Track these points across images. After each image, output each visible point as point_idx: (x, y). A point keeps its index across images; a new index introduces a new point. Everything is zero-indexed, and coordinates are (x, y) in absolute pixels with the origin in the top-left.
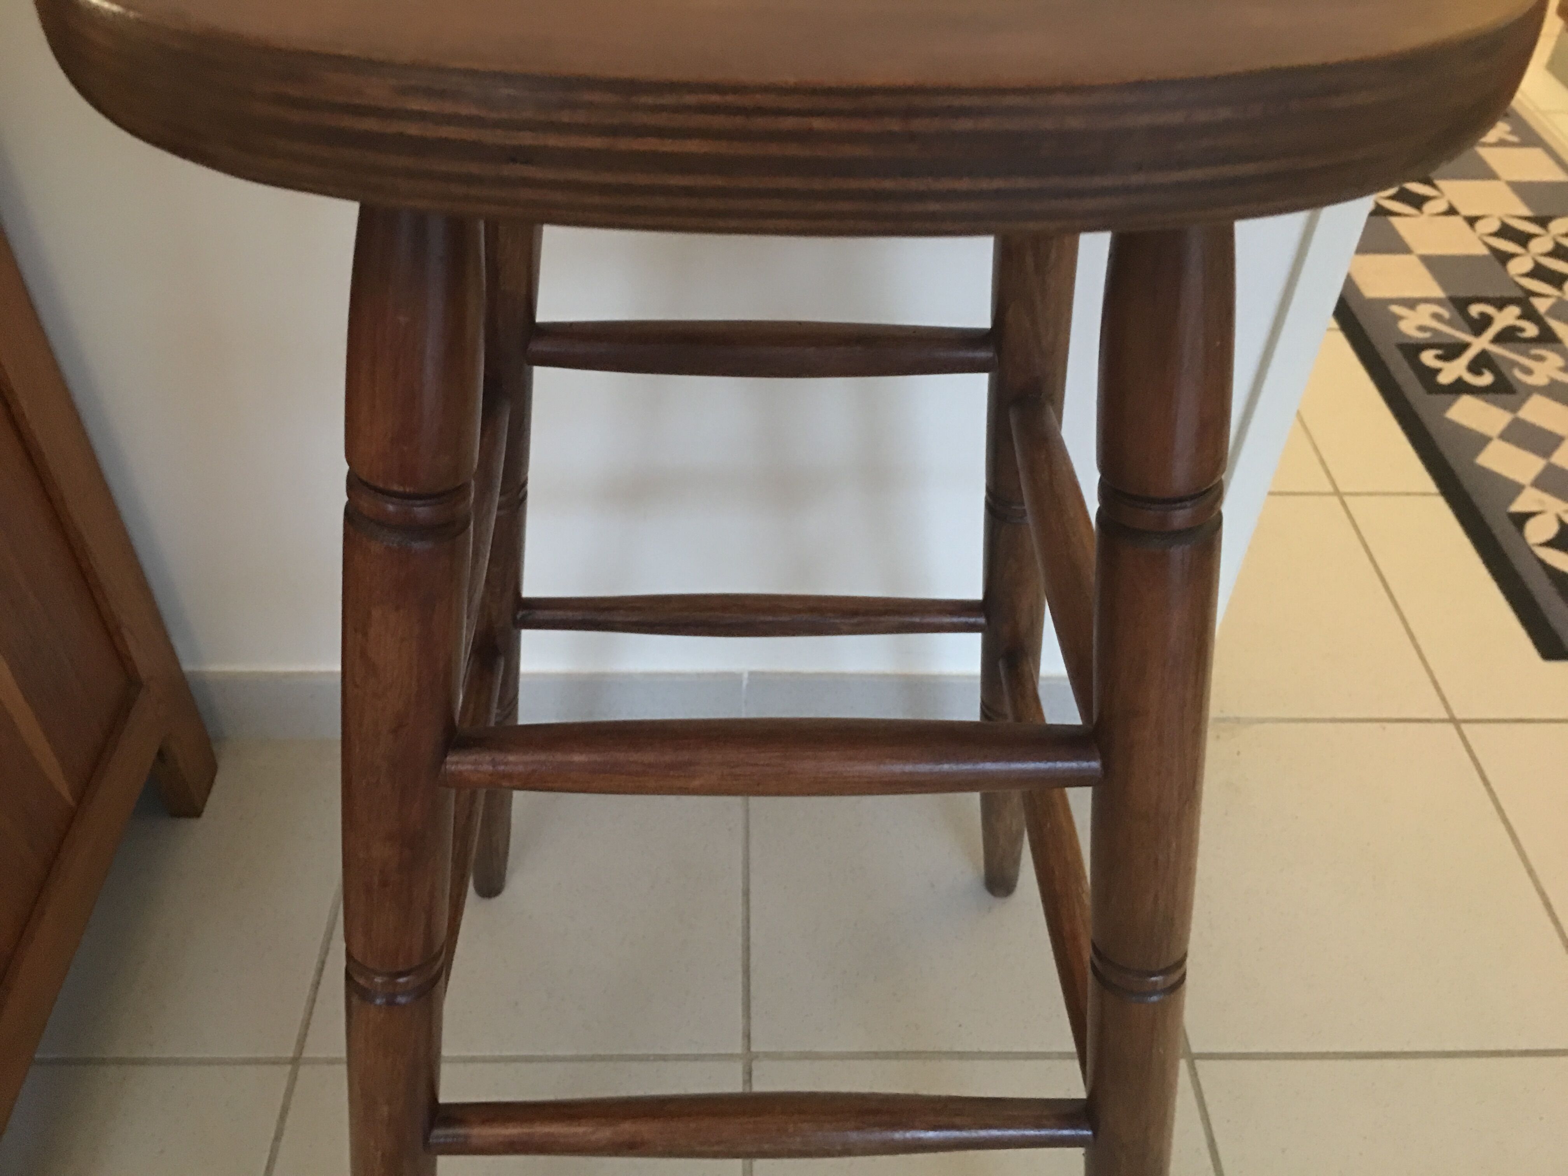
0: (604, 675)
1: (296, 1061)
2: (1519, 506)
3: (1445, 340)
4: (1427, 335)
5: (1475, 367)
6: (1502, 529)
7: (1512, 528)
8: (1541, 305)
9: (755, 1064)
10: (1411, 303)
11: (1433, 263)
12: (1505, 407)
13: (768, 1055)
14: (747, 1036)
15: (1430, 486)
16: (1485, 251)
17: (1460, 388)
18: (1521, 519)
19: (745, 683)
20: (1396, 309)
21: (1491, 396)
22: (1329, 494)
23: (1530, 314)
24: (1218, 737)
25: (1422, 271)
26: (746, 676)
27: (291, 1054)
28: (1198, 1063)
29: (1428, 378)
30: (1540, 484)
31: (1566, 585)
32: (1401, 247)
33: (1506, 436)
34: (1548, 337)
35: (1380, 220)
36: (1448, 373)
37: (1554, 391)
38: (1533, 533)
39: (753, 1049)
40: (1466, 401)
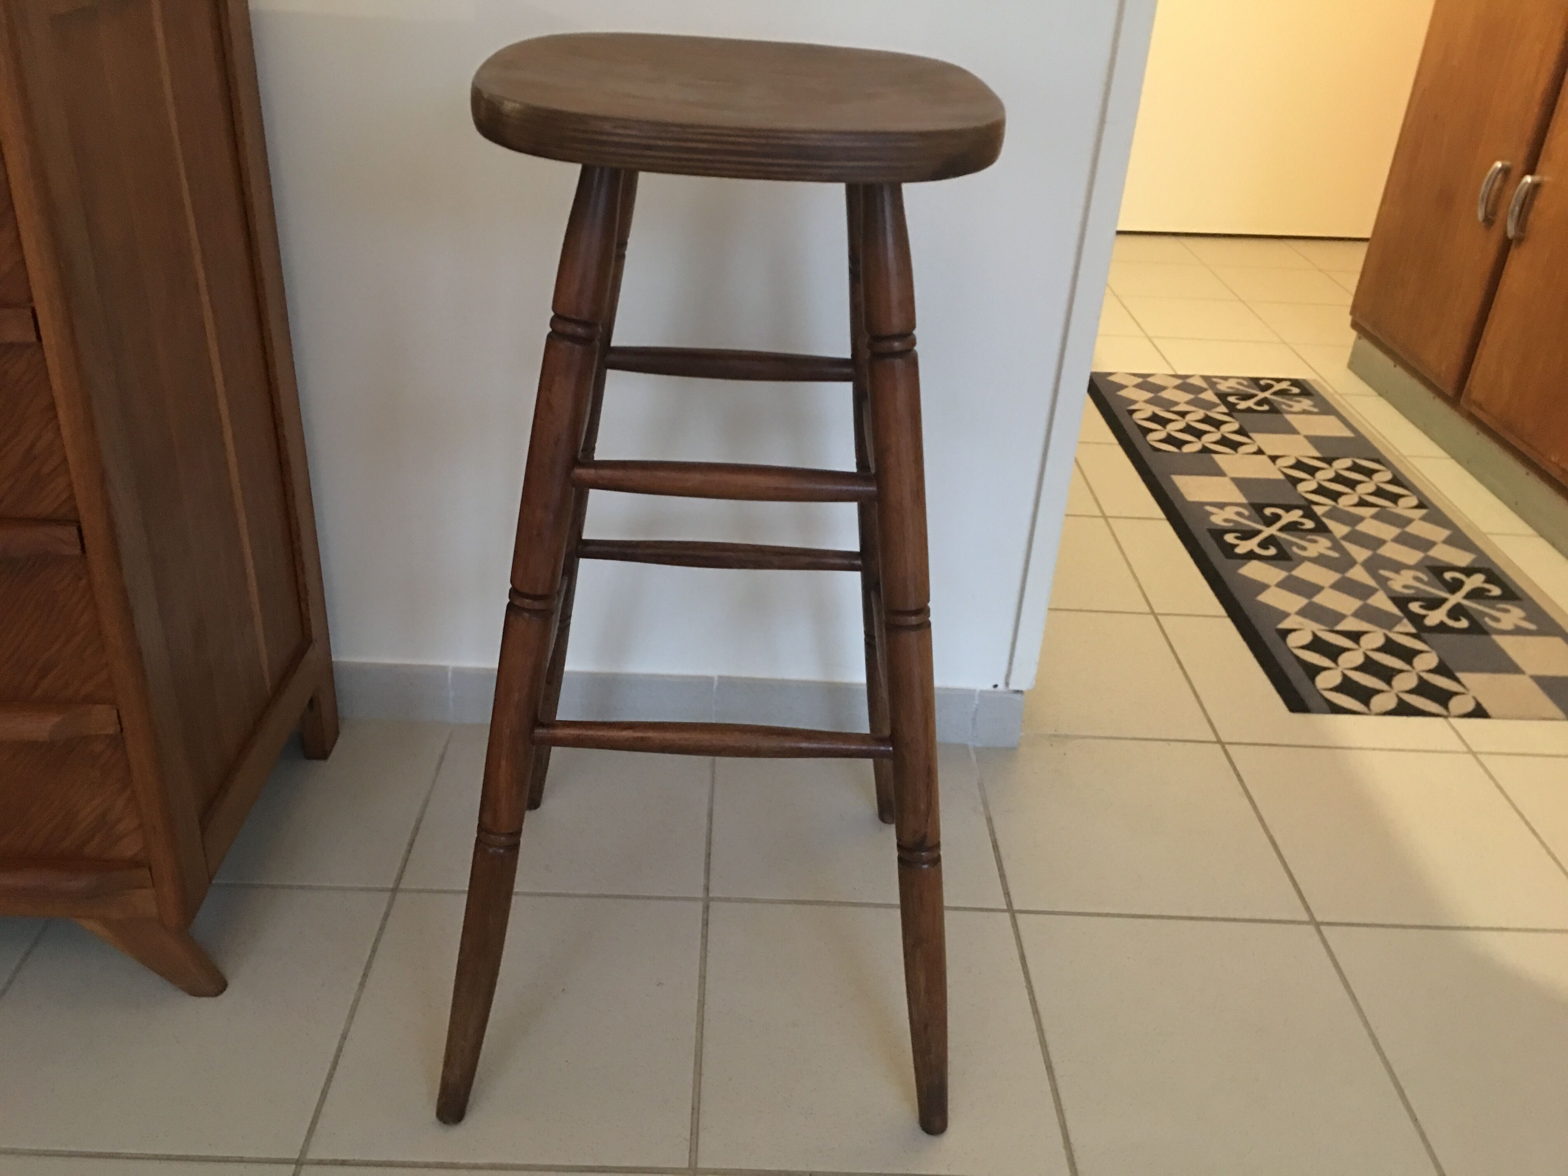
0: (617, 675)
1: (395, 890)
2: (1285, 625)
3: (1244, 528)
4: (1231, 524)
5: (1263, 545)
6: (1270, 638)
7: (1277, 638)
8: (1319, 510)
9: (711, 904)
10: (1221, 506)
11: (1240, 483)
12: (1282, 569)
13: (720, 899)
14: (707, 889)
15: (1222, 611)
16: (1282, 477)
17: (1251, 556)
18: (1285, 634)
19: (716, 684)
20: (1209, 508)
21: (1274, 562)
22: (1148, 614)
23: (1309, 514)
24: (1052, 745)
25: (1233, 488)
26: (716, 679)
27: (390, 885)
28: (1018, 916)
29: (1228, 550)
30: (1302, 613)
31: (1313, 671)
32: (1219, 472)
33: (1281, 585)
34: (1321, 529)
35: (1205, 456)
36: (1243, 547)
37: (1321, 560)
38: (1293, 641)
39: (711, 895)
40: (1254, 564)
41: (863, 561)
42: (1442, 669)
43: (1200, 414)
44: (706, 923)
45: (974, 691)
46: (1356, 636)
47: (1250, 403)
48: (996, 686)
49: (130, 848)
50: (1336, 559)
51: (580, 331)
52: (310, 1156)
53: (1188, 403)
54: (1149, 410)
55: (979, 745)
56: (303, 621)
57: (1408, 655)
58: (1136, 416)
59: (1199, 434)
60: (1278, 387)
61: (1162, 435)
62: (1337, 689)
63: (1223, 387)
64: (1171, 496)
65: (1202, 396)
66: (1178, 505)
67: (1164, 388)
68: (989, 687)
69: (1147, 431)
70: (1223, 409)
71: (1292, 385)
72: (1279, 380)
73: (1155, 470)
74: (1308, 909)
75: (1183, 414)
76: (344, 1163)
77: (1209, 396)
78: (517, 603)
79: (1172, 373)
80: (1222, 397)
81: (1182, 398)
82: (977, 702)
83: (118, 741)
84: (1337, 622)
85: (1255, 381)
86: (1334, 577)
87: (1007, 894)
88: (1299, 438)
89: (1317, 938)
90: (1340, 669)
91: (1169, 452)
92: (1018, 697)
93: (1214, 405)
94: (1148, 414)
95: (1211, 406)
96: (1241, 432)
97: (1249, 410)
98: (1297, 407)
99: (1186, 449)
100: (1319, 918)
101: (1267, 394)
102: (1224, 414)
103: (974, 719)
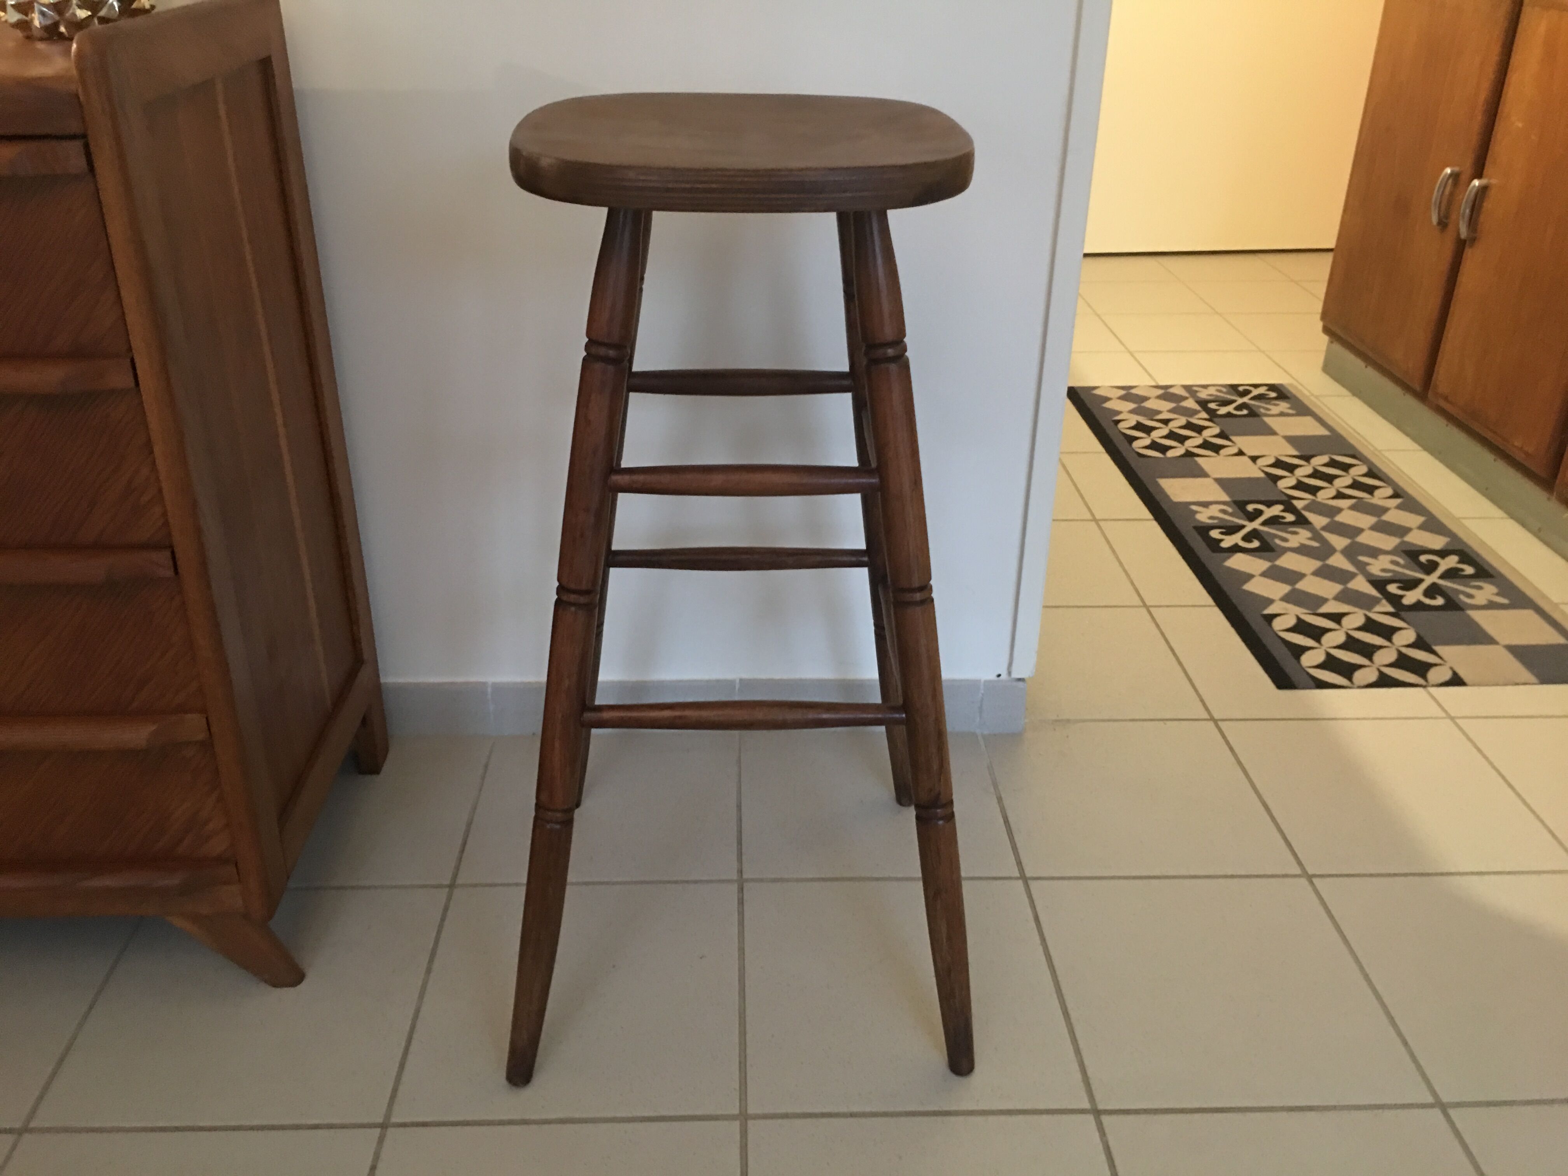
0: (645, 682)
1: (452, 886)
2: (1269, 611)
3: (1228, 524)
4: (1216, 521)
5: (1247, 538)
6: (1257, 624)
7: (1264, 623)
8: (1299, 504)
9: (745, 884)
10: (1206, 505)
11: (1222, 483)
12: (1266, 559)
13: (753, 880)
14: (740, 872)
15: (1210, 601)
16: (1262, 475)
17: (1236, 549)
18: (1270, 618)
19: (737, 687)
20: (1194, 508)
21: (1257, 554)
22: (1141, 606)
23: (1289, 507)
24: (1055, 730)
25: (1216, 487)
26: (738, 681)
27: (447, 882)
28: (1030, 882)
29: (1214, 545)
30: (1286, 599)
31: (1298, 651)
32: (1203, 474)
33: (1264, 574)
34: (1302, 521)
35: (1188, 459)
36: (1228, 542)
37: (1302, 550)
38: (1278, 625)
39: (745, 876)
40: (1239, 556)
41: (869, 557)
42: (1420, 644)
43: (1183, 421)
44: (741, 902)
45: (980, 681)
46: (1337, 618)
47: (1230, 408)
48: (999, 676)
49: (218, 846)
50: (1316, 548)
51: (612, 353)
52: (394, 1120)
53: (1171, 411)
54: (1133, 420)
55: (986, 732)
56: (355, 643)
57: (1388, 632)
58: (1121, 426)
59: (1182, 439)
60: (1255, 392)
61: (1147, 442)
62: (1320, 666)
63: (1203, 395)
64: (1158, 497)
65: (1185, 404)
66: (1165, 506)
67: (1146, 399)
68: (992, 677)
69: (1132, 439)
70: (1204, 415)
71: (1268, 390)
72: (1256, 386)
73: (1141, 474)
74: (1300, 863)
75: (1166, 422)
76: (424, 1124)
77: (1190, 404)
78: (565, 598)
79: (1154, 384)
80: (1203, 404)
81: (1164, 406)
82: (982, 692)
83: (207, 745)
84: (1320, 606)
85: (1234, 388)
86: (1316, 564)
87: (1019, 863)
88: (1278, 441)
89: (1310, 888)
90: (1324, 648)
91: (1155, 457)
92: (1021, 684)
93: (1196, 412)
94: (1133, 423)
95: (1192, 413)
96: (1222, 435)
97: (1229, 415)
98: (1275, 410)
99: (1170, 454)
100: (1310, 871)
101: (1246, 400)
102: (1206, 419)
103: (981, 708)
